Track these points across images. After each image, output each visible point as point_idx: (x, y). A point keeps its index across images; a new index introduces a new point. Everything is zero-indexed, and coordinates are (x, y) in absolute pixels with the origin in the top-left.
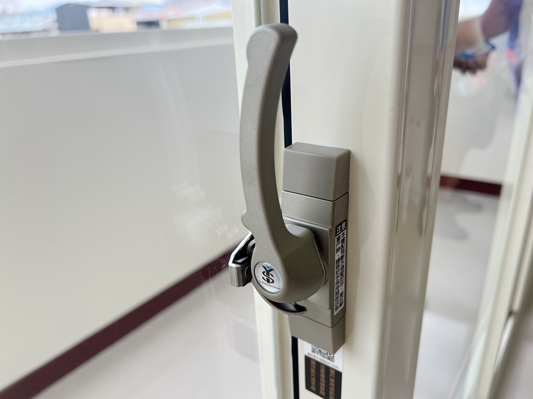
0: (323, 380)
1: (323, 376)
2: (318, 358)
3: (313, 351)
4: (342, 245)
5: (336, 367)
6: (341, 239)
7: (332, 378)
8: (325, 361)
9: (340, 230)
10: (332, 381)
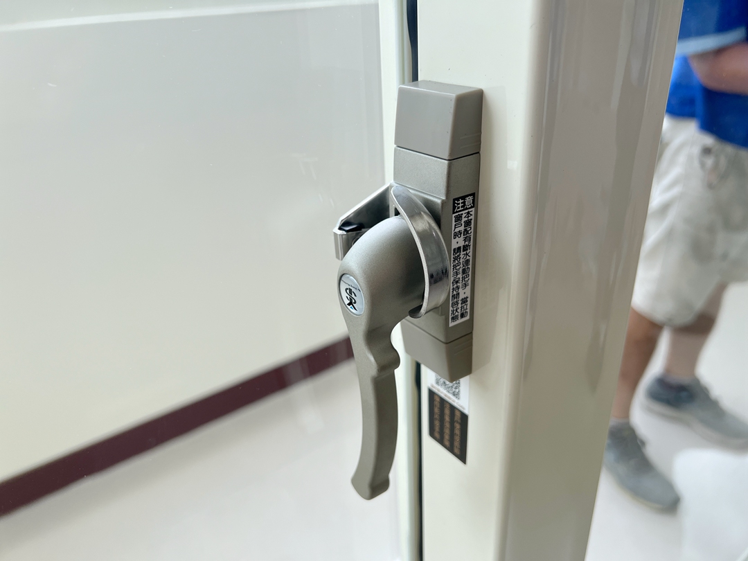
0: (447, 425)
1: (447, 418)
2: (442, 393)
3: (437, 383)
4: (465, 230)
5: (461, 407)
6: (464, 220)
7: (458, 422)
8: (449, 398)
9: (462, 207)
10: (458, 426)
